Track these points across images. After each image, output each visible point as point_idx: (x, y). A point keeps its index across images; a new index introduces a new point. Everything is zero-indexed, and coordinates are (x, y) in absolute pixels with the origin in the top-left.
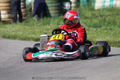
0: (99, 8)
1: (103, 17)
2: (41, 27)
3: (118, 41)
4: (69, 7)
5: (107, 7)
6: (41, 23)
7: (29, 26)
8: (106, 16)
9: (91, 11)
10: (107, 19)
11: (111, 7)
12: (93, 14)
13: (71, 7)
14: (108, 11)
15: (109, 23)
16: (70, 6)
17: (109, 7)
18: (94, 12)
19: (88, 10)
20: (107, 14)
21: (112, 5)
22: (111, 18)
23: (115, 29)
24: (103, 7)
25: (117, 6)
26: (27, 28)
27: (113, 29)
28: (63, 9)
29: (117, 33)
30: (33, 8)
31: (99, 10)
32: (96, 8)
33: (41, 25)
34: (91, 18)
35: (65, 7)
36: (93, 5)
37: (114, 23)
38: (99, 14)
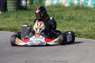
0: (49, 5)
1: (52, 12)
2: (3, 19)
5: (55, 5)
6: (3, 16)
8: (54, 12)
10: (55, 14)
11: (58, 4)
13: (27, 4)
14: (56, 8)
15: (57, 17)
16: (26, 3)
17: (56, 5)
20: (54, 10)
22: (59, 13)
23: (63, 22)
24: (52, 5)
25: (63, 4)
27: (61, 22)
28: (20, 5)
29: (65, 26)
31: (48, 7)
33: (3, 18)
35: (22, 4)
37: (62, 18)
38: (49, 10)
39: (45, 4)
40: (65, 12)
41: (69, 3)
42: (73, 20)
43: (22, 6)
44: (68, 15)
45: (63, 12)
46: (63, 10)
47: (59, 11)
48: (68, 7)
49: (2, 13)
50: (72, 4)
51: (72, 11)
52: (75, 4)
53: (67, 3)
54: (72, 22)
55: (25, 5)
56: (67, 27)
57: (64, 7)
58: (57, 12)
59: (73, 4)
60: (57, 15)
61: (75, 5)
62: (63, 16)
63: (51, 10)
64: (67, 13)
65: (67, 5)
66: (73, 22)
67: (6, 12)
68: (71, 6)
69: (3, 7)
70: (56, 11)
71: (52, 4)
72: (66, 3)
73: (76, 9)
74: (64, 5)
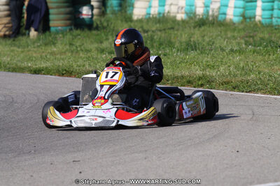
0: (140, 17)
1: (149, 33)
2: (42, 49)
3: (180, 75)
4: (88, 15)
6: (41, 42)
7: (19, 48)
8: (153, 31)
9: (126, 21)
10: (155, 37)
11: (161, 15)
13: (92, 15)
14: (156, 24)
15: (161, 44)
16: (90, 13)
19: (122, 21)
20: (154, 29)
21: (162, 12)
22: (163, 35)
23: (172, 55)
24: (148, 16)
25: (172, 15)
26: (17, 51)
27: (169, 54)
28: (79, 18)
29: (178, 62)
31: (140, 21)
32: (135, 18)
33: (41, 45)
35: (82, 14)
36: (129, 12)
37: (170, 44)
38: (142, 27)
39: (131, 14)
40: (176, 32)
41: (186, 13)
42: (196, 50)
43: (83, 19)
44: (184, 38)
45: (171, 31)
46: (173, 28)
47: (164, 30)
48: (183, 21)
49: (38, 36)
50: (192, 15)
51: (192, 31)
52: (199, 15)
53: (182, 13)
54: (193, 54)
55: (90, 17)
56: (183, 65)
57: (174, 20)
58: (159, 33)
59: (195, 14)
60: (160, 39)
61: (198, 17)
62: (173, 40)
63: (146, 27)
64: (181, 35)
65: (181, 16)
66: (196, 53)
67: (47, 33)
68: (191, 18)
69: (40, 22)
70: (157, 30)
71: (149, 14)
72: (178, 13)
73: (200, 26)
74: (175, 17)
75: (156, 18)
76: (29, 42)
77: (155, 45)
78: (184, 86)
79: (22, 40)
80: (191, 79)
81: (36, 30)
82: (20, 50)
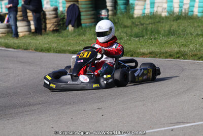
0: (139, 16)
1: (145, 25)
2: (77, 38)
3: (164, 51)
4: (105, 15)
6: (76, 33)
7: (62, 37)
9: (130, 18)
10: (148, 28)
11: (152, 14)
12: (133, 23)
13: (108, 15)
14: (149, 19)
15: (152, 32)
16: (107, 14)
18: (134, 20)
19: (127, 18)
20: (147, 23)
21: (152, 12)
22: (153, 26)
23: (159, 39)
24: (143, 15)
25: (159, 13)
26: (61, 40)
27: (157, 39)
29: (163, 43)
30: (66, 17)
31: (139, 18)
32: (135, 16)
33: (76, 36)
34: (131, 27)
35: (102, 15)
36: (131, 13)
37: (158, 32)
38: (140, 22)
39: (133, 13)
40: (161, 24)
41: (168, 12)
42: (175, 35)
43: (102, 18)
44: (167, 27)
45: (159, 24)
46: (159, 22)
47: (154, 23)
48: (166, 17)
50: (171, 13)
51: (172, 23)
52: (176, 13)
53: (165, 12)
54: (172, 37)
56: (167, 45)
57: (160, 17)
58: (151, 25)
59: (173, 13)
60: (151, 29)
62: (160, 29)
63: (142, 22)
64: (165, 26)
65: (164, 14)
67: (80, 28)
68: (171, 15)
70: (149, 24)
71: (144, 13)
72: (162, 12)
73: (177, 20)
74: (161, 15)
75: (149, 15)
76: (69, 34)
77: (148, 32)
78: (167, 58)
79: (65, 33)
80: (172, 54)
81: (73, 26)
82: (63, 39)
